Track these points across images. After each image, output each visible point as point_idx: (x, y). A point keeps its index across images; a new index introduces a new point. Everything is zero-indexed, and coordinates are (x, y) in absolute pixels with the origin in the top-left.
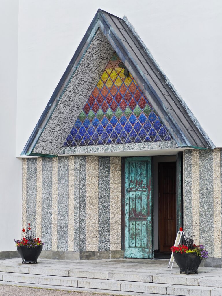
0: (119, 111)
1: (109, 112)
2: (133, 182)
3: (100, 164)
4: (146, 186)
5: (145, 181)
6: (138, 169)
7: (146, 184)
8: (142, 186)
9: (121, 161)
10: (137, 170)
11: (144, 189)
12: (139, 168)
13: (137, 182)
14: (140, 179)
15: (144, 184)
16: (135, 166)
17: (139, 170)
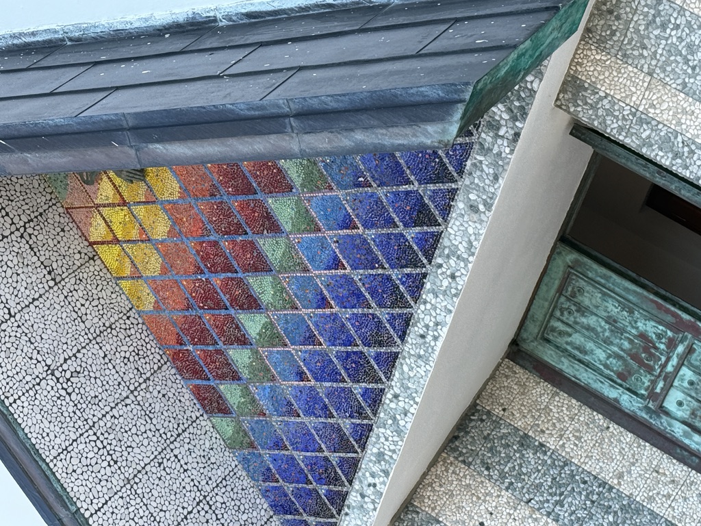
0: (264, 287)
1: (253, 324)
2: (630, 374)
3: (478, 461)
4: (670, 334)
5: (650, 328)
6: (584, 320)
7: (661, 327)
8: (662, 347)
9: (517, 369)
10: (588, 328)
11: (680, 349)
12: (583, 315)
13: (635, 357)
14: (631, 341)
15: (659, 336)
16: (567, 324)
17: (591, 321)
